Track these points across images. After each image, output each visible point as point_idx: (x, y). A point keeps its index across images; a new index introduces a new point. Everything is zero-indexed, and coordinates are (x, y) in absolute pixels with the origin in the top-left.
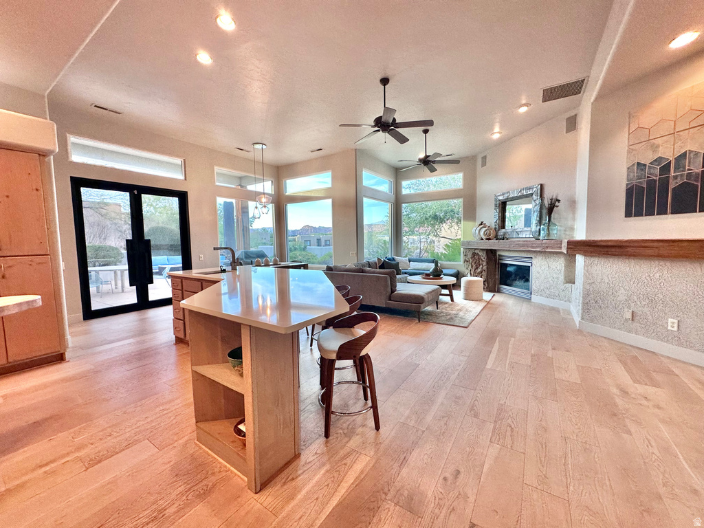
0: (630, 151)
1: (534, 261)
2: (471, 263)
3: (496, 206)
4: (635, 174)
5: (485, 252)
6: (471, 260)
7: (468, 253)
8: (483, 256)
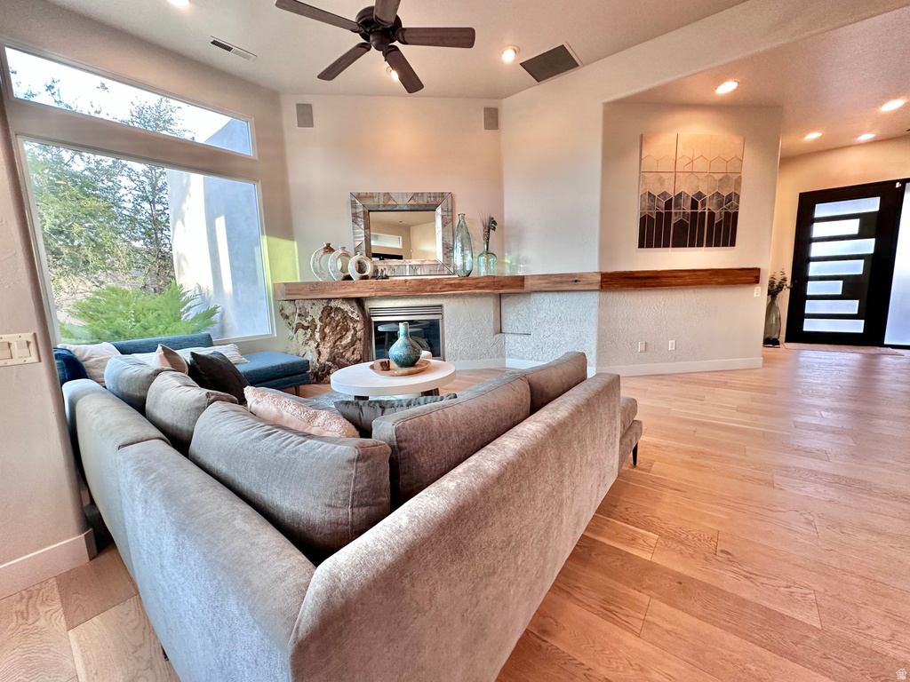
0: (642, 177)
1: (446, 310)
2: (322, 331)
3: (355, 215)
4: (647, 204)
5: (355, 304)
6: (319, 324)
7: (309, 309)
8: (353, 313)
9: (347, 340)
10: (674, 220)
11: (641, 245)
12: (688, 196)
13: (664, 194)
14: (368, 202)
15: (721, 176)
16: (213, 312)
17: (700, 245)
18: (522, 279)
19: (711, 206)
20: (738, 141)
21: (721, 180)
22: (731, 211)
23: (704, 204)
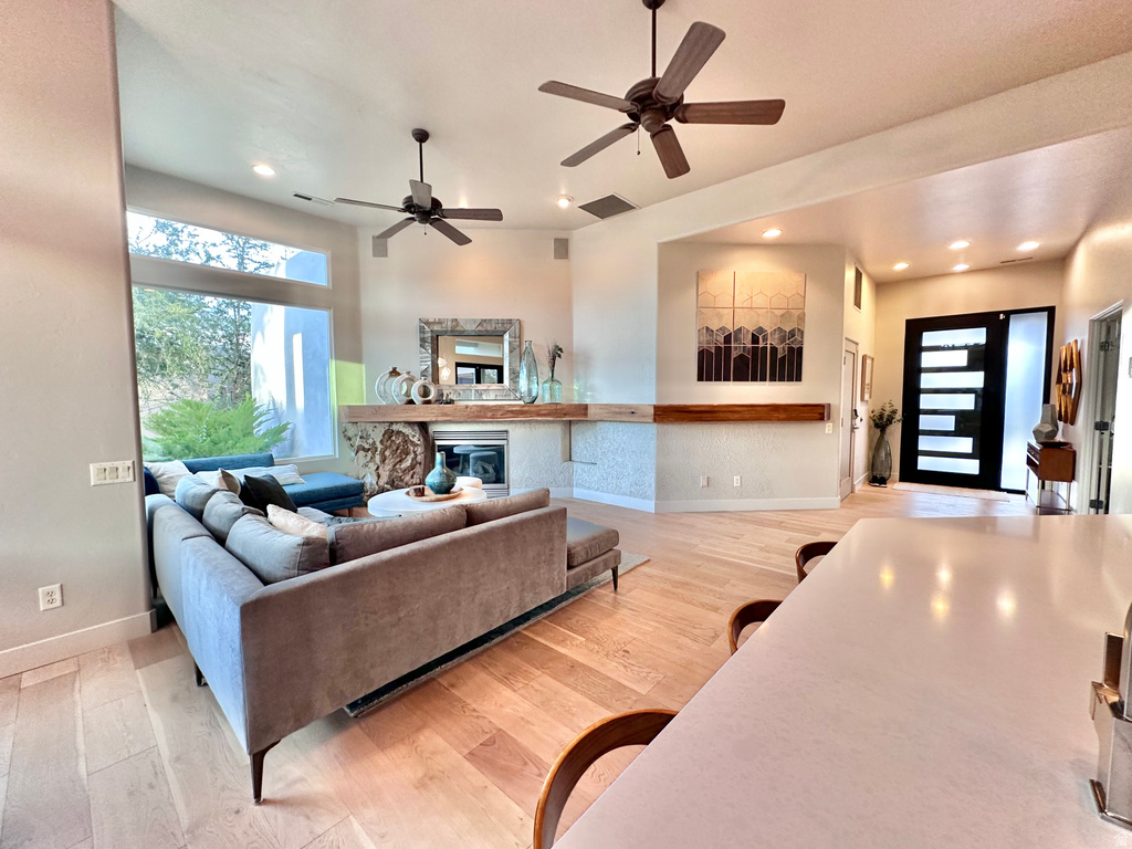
0: (699, 313)
1: (512, 436)
2: (382, 453)
3: (423, 340)
4: (705, 338)
5: (416, 428)
6: (379, 447)
7: (370, 432)
8: (414, 436)
9: (407, 463)
10: (734, 354)
11: (700, 378)
12: (748, 331)
13: (723, 329)
14: (436, 328)
15: (782, 312)
16: (284, 428)
17: (763, 379)
18: (585, 407)
19: (773, 341)
20: (797, 279)
21: (782, 316)
22: (795, 346)
23: (765, 339)
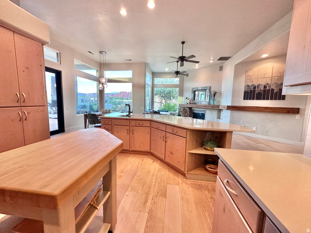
0: (246, 81)
1: (206, 112)
3: (192, 92)
4: (247, 88)
5: (189, 108)
7: (182, 108)
10: (257, 92)
11: (244, 99)
13: (253, 85)
14: (195, 89)
17: (267, 99)
18: (219, 106)
19: (273, 87)
21: (277, 79)
